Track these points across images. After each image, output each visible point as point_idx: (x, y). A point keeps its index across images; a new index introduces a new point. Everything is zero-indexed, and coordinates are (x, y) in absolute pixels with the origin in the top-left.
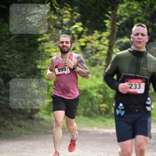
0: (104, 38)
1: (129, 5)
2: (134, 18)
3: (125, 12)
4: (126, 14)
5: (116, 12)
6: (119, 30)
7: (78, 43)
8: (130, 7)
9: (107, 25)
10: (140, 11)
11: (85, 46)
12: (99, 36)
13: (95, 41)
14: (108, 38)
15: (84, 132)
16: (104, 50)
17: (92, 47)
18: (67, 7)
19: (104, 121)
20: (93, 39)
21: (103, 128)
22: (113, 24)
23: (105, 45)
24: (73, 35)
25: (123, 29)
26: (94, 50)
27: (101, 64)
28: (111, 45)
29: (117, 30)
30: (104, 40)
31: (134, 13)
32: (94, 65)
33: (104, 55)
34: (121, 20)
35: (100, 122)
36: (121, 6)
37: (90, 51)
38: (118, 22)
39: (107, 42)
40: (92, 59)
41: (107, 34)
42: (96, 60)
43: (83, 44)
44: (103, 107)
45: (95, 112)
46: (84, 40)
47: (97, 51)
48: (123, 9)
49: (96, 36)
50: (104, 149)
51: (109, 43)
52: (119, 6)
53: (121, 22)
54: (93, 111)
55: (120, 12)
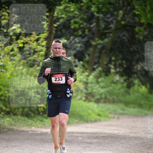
0: (42, 39)
1: (66, 7)
2: (71, 20)
3: (62, 14)
4: (63, 16)
5: (54, 14)
6: (56, 31)
7: (17, 45)
8: (67, 9)
9: (45, 26)
10: (76, 12)
11: (23, 47)
12: (37, 37)
13: (33, 42)
14: (46, 39)
15: (23, 131)
16: (41, 51)
17: (30, 48)
18: (5, 9)
19: (42, 121)
20: (31, 41)
21: (41, 127)
22: (50, 26)
23: (43, 46)
24: (11, 36)
25: (61, 31)
26: (32, 51)
27: (38, 65)
28: (48, 46)
29: (54, 32)
30: (42, 42)
31: (71, 15)
32: (32, 66)
33: (42, 56)
34: (58, 22)
35: (38, 122)
36: (58, 8)
37: (28, 52)
38: (55, 23)
39: (44, 43)
40: (30, 60)
41: (45, 36)
42: (34, 61)
43: (21, 45)
44: (41, 107)
45: (34, 112)
46: (22, 41)
47: (35, 52)
48: (61, 10)
49: (34, 37)
50: (41, 148)
51: (47, 44)
52: (56, 8)
53: (58, 23)
54: (31, 110)
55: (57, 14)
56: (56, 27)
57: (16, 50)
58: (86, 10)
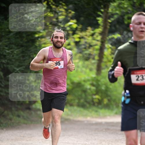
0: (97, 34)
1: (120, 4)
2: (124, 15)
3: (116, 10)
4: (117, 12)
5: (108, 10)
6: (110, 26)
7: (73, 39)
8: (121, 6)
9: (99, 22)
10: (130, 9)
11: (79, 42)
12: (92, 32)
13: (89, 37)
14: (101, 34)
15: (79, 121)
16: (96, 45)
17: (86, 42)
18: (63, 5)
19: (96, 111)
20: (86, 35)
21: (96, 118)
22: (105, 21)
23: (98, 41)
24: (68, 31)
25: (115, 26)
26: (88, 45)
27: (94, 59)
28: (103, 41)
29: (108, 27)
30: (97, 36)
31: (124, 11)
32: (87, 59)
33: (97, 50)
34: (113, 17)
35: (93, 112)
36: (112, 4)
37: (83, 47)
38: (109, 18)
39: (99, 38)
40: (86, 54)
41: (100, 31)
42: (90, 54)
43: (77, 40)
44: (96, 99)
45: (89, 103)
46: (78, 36)
47: (90, 46)
48: (115, 7)
49: (89, 32)
50: (96, 137)
51: (102, 39)
52: (110, 4)
53: (112, 19)
54: (86, 102)
55: (112, 10)
56: (110, 23)
57: (73, 44)
58: (139, 7)
